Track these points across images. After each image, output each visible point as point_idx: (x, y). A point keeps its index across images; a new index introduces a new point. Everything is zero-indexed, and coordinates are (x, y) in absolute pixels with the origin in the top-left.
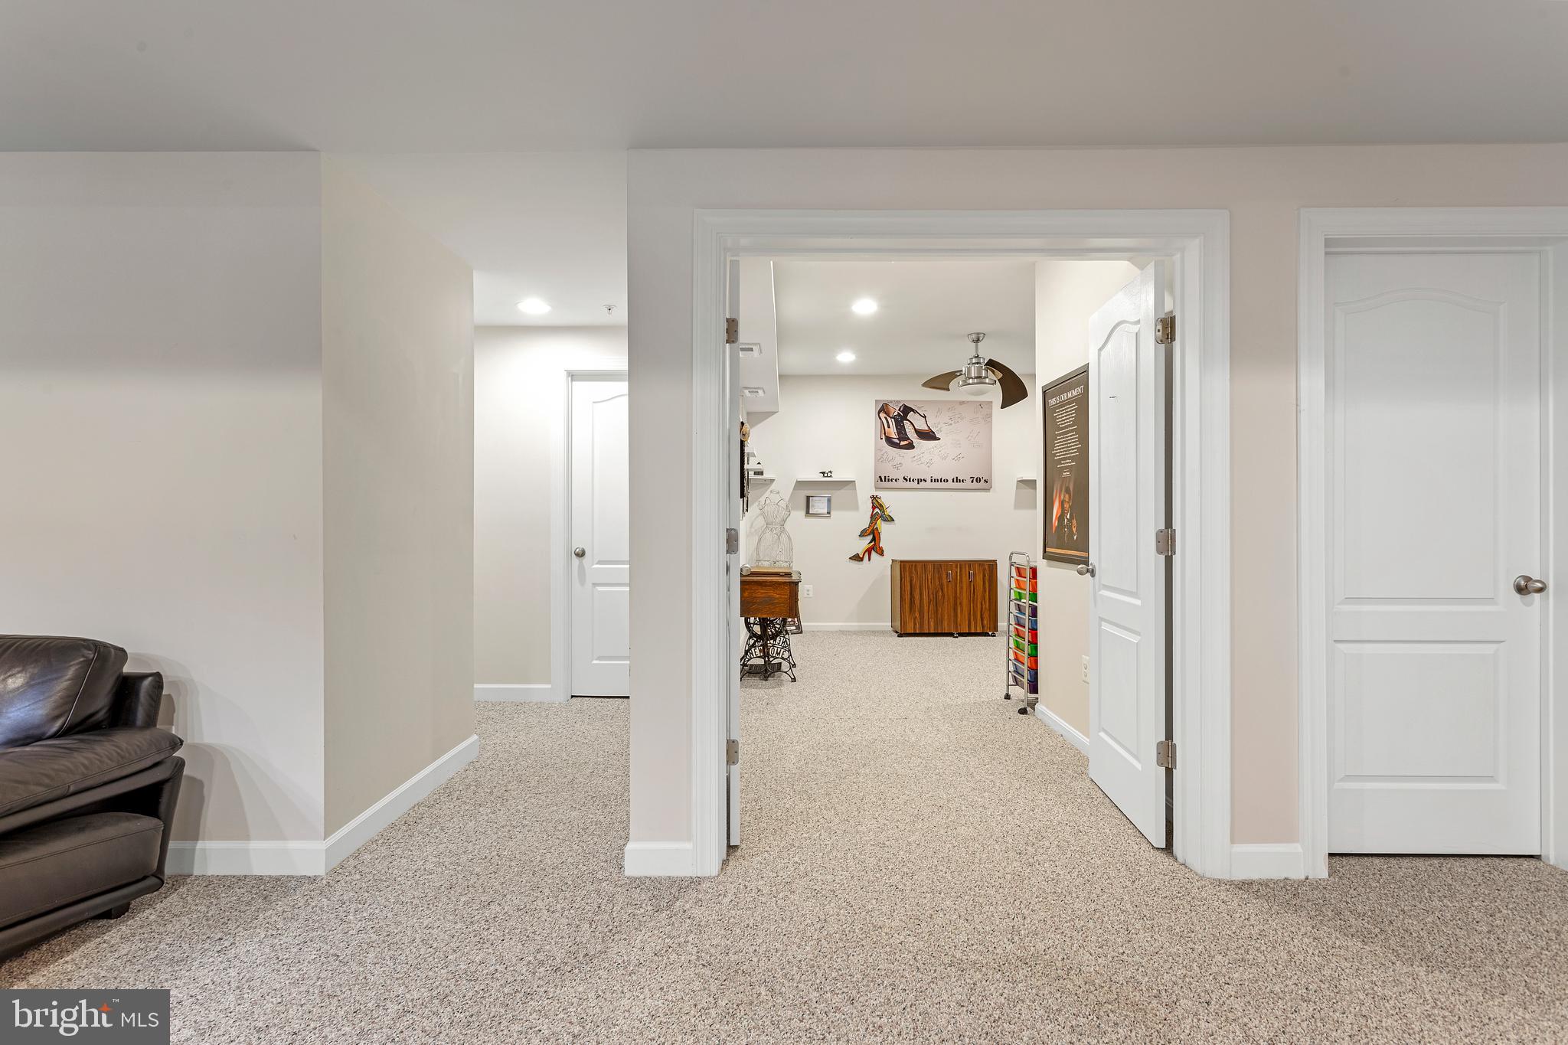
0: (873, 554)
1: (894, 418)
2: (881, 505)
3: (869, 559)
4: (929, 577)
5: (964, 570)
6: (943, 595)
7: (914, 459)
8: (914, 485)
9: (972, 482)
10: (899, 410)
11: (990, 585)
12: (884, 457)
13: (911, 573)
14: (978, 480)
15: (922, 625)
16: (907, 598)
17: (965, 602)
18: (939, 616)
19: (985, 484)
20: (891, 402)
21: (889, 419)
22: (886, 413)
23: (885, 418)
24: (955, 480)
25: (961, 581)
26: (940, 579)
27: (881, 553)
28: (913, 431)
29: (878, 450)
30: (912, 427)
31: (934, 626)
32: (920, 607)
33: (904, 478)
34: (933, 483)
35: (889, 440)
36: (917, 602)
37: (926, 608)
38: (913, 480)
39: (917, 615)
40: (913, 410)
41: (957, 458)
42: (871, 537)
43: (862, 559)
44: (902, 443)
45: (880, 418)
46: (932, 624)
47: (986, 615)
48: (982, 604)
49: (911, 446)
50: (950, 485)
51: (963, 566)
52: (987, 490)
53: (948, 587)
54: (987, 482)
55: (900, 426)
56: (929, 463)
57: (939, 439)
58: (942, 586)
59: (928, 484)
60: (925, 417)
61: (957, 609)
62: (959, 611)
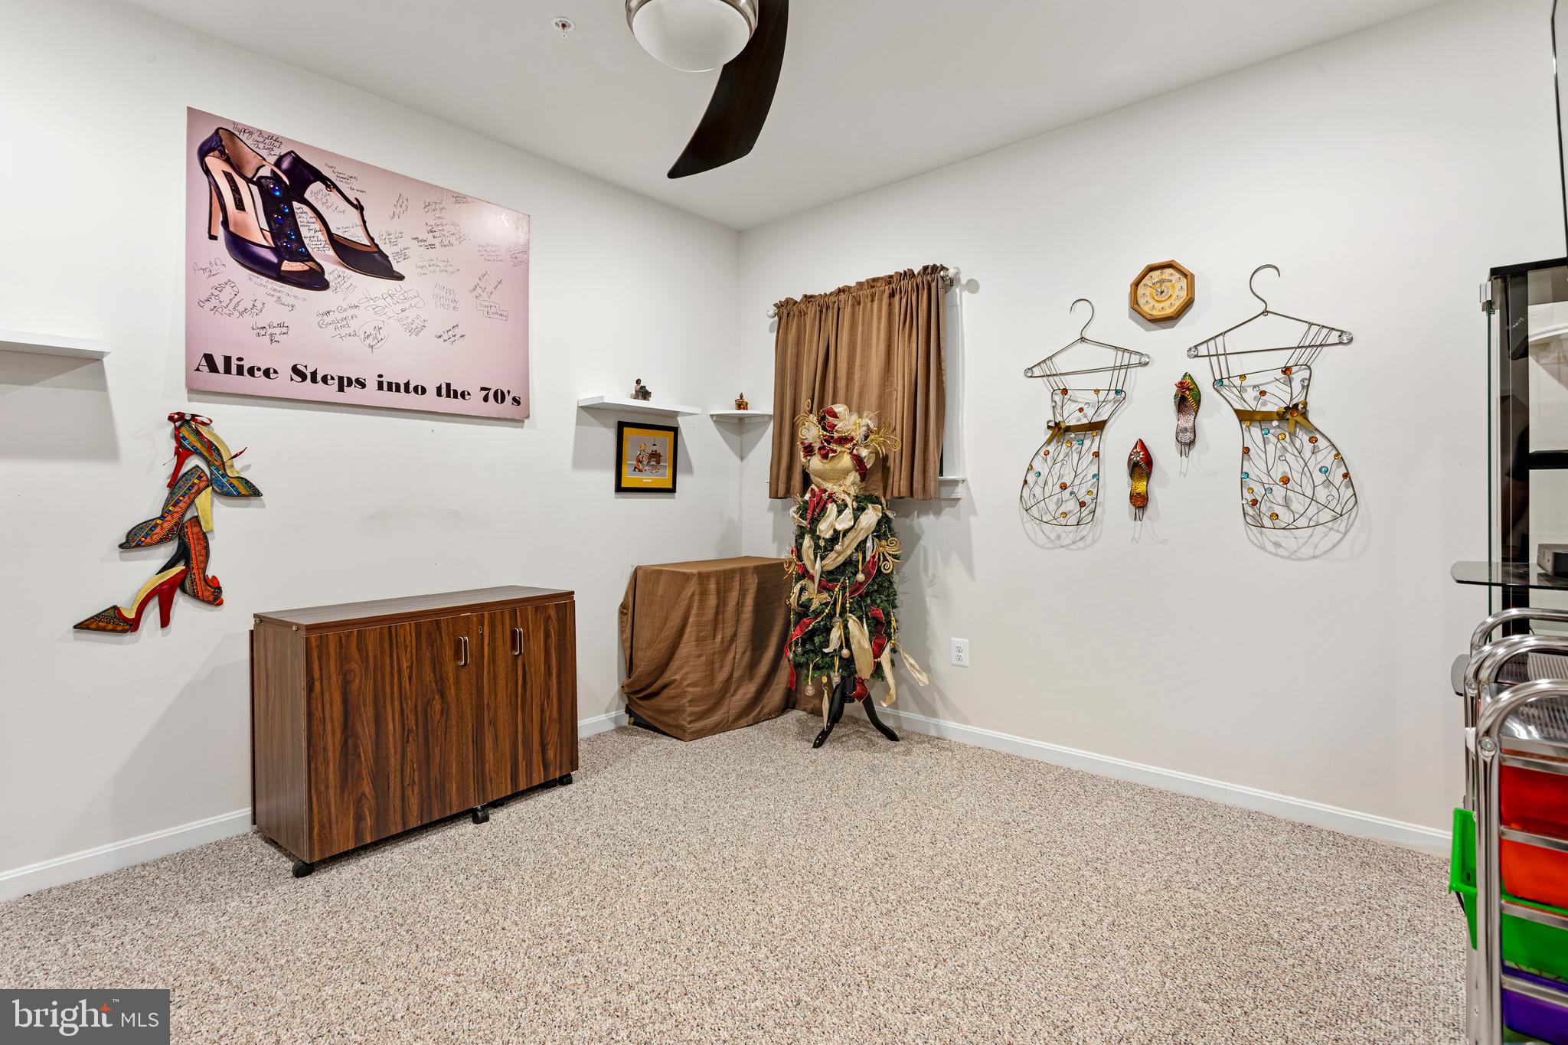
0: (182, 605)
1: (258, 183)
2: (211, 446)
3: (165, 621)
4: (405, 665)
5: (499, 629)
6: (445, 711)
7: (328, 319)
8: (330, 392)
9: (486, 399)
10: (278, 164)
11: (559, 660)
12: (226, 294)
13: (344, 659)
14: (500, 397)
15: (381, 814)
16: (332, 742)
17: (503, 713)
18: (435, 771)
19: (515, 407)
20: (250, 132)
21: (241, 183)
22: (228, 161)
23: (227, 175)
24: (444, 391)
25: (493, 660)
26: (437, 662)
27: (212, 594)
28: (322, 237)
29: (194, 268)
30: (318, 226)
31: (421, 803)
32: (376, 761)
33: (295, 369)
34: (385, 393)
35: (240, 247)
36: (366, 749)
37: (394, 761)
38: (325, 379)
39: (367, 788)
40: (324, 180)
41: (450, 335)
42: (169, 549)
43: (133, 625)
44: (287, 266)
45: (207, 172)
46: (414, 801)
47: (552, 737)
48: (542, 711)
49: (315, 280)
50: (430, 401)
51: (498, 617)
52: (517, 421)
53: (457, 678)
54: (519, 403)
55: (281, 212)
56: (373, 339)
57: (401, 278)
58: (440, 681)
59: (370, 395)
60: (360, 208)
61: (483, 741)
62: (489, 744)
